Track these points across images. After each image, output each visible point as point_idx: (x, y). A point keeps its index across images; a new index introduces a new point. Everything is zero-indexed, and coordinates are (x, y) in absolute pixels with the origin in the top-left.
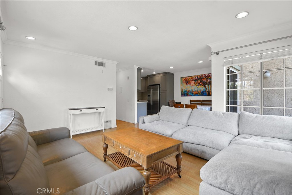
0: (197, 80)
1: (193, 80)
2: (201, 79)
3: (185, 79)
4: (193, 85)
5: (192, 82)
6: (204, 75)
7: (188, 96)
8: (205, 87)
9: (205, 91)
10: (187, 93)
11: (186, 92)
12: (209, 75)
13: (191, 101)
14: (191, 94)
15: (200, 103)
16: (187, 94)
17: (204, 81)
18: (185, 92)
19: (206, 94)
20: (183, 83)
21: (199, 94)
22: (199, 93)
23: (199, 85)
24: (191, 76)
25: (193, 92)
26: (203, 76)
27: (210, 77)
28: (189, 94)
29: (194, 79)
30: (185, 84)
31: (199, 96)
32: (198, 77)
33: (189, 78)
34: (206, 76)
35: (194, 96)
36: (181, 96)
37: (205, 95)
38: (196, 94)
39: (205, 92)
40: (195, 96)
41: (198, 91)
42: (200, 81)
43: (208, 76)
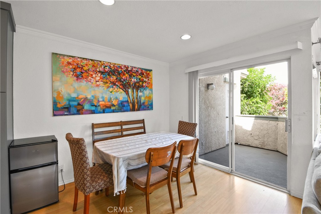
0: (109, 75)
1: (99, 72)
2: (119, 74)
3: (70, 61)
4: (98, 86)
5: (94, 76)
6: (125, 66)
7: (82, 114)
8: (127, 93)
9: (126, 101)
10: (79, 104)
11: (76, 103)
12: (134, 69)
13: (94, 126)
14: (93, 108)
15: (118, 128)
16: (79, 107)
17: (125, 80)
18: (69, 101)
19: (129, 107)
20: (63, 72)
21: (113, 108)
22: (113, 105)
23: (114, 87)
24: (92, 60)
25: (99, 101)
26: (122, 69)
27: (135, 75)
28: (87, 107)
29: (101, 69)
30: (70, 78)
31: (113, 111)
32: (110, 67)
33: (85, 62)
34: (129, 69)
35: (100, 113)
36: (54, 115)
37: (127, 111)
38: (107, 109)
39: (126, 104)
40: (104, 113)
41: (110, 100)
42: (116, 79)
43: (131, 71)
